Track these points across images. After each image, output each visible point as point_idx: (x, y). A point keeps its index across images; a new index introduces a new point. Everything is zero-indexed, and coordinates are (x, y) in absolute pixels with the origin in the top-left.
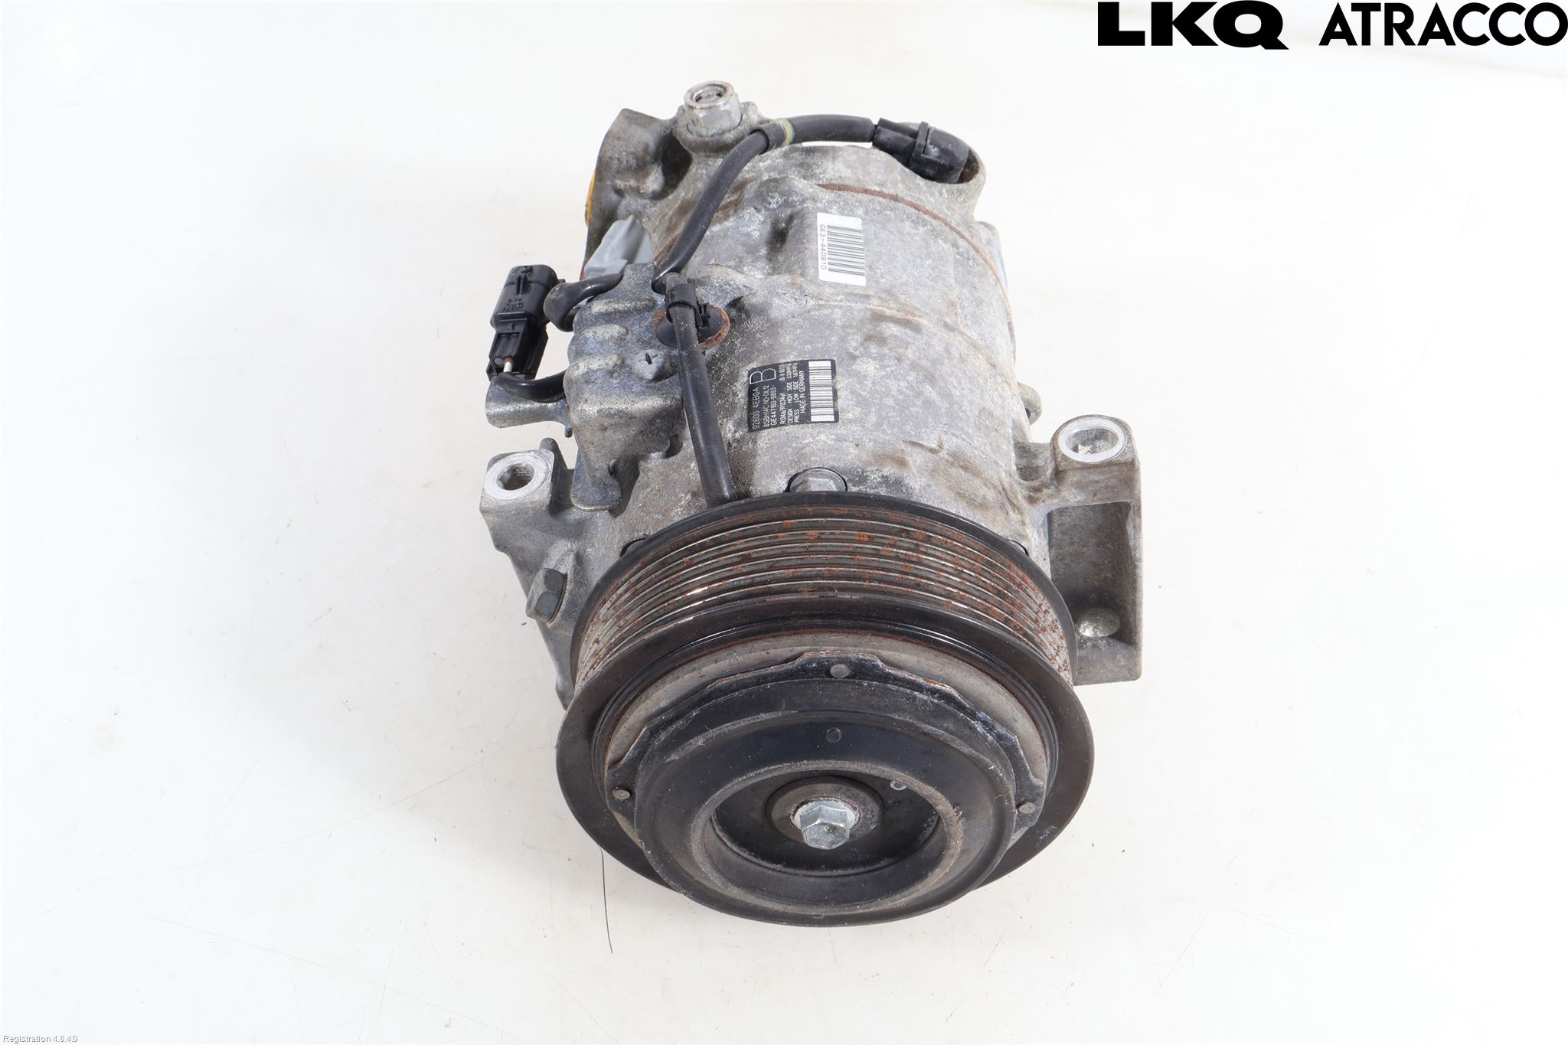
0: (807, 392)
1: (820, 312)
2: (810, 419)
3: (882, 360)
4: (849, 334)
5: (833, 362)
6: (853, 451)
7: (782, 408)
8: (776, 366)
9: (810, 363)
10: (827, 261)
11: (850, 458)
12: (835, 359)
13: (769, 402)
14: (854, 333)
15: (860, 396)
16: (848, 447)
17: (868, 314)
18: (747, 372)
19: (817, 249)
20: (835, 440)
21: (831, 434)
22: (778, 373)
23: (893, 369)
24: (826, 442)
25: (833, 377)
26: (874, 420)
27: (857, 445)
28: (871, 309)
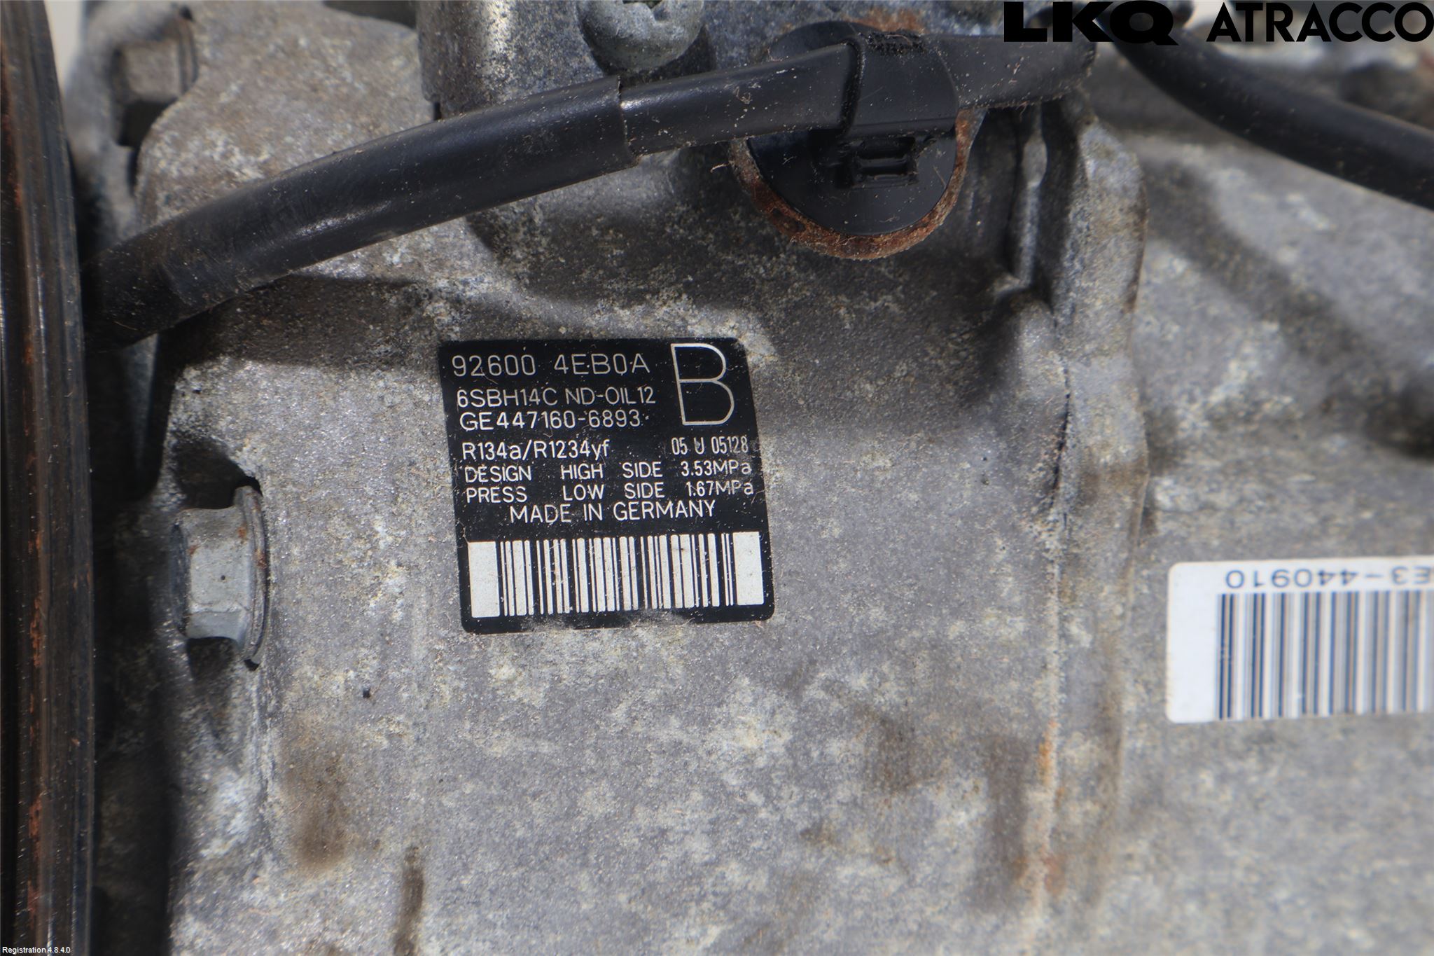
0: (611, 528)
1: (1008, 568)
2: (481, 537)
3: (794, 775)
4: (907, 664)
5: (763, 611)
6: (339, 682)
7: (539, 448)
8: (745, 424)
9: (756, 535)
10: (1269, 590)
11: (308, 669)
12: (778, 618)
13: (573, 406)
14: (911, 683)
15: (608, 703)
16: (356, 664)
17: (1018, 730)
18: (731, 334)
19: (1325, 554)
20: (386, 620)
21: (408, 607)
22: (707, 433)
23: (763, 814)
24: (372, 590)
25: (684, 613)
26: (498, 750)
27: (367, 694)
28: (1041, 740)
